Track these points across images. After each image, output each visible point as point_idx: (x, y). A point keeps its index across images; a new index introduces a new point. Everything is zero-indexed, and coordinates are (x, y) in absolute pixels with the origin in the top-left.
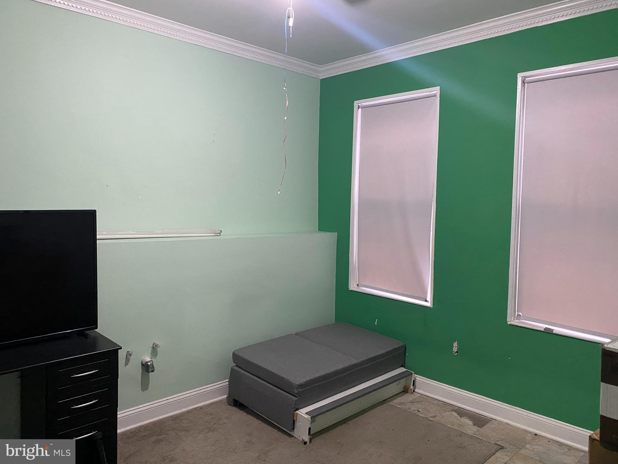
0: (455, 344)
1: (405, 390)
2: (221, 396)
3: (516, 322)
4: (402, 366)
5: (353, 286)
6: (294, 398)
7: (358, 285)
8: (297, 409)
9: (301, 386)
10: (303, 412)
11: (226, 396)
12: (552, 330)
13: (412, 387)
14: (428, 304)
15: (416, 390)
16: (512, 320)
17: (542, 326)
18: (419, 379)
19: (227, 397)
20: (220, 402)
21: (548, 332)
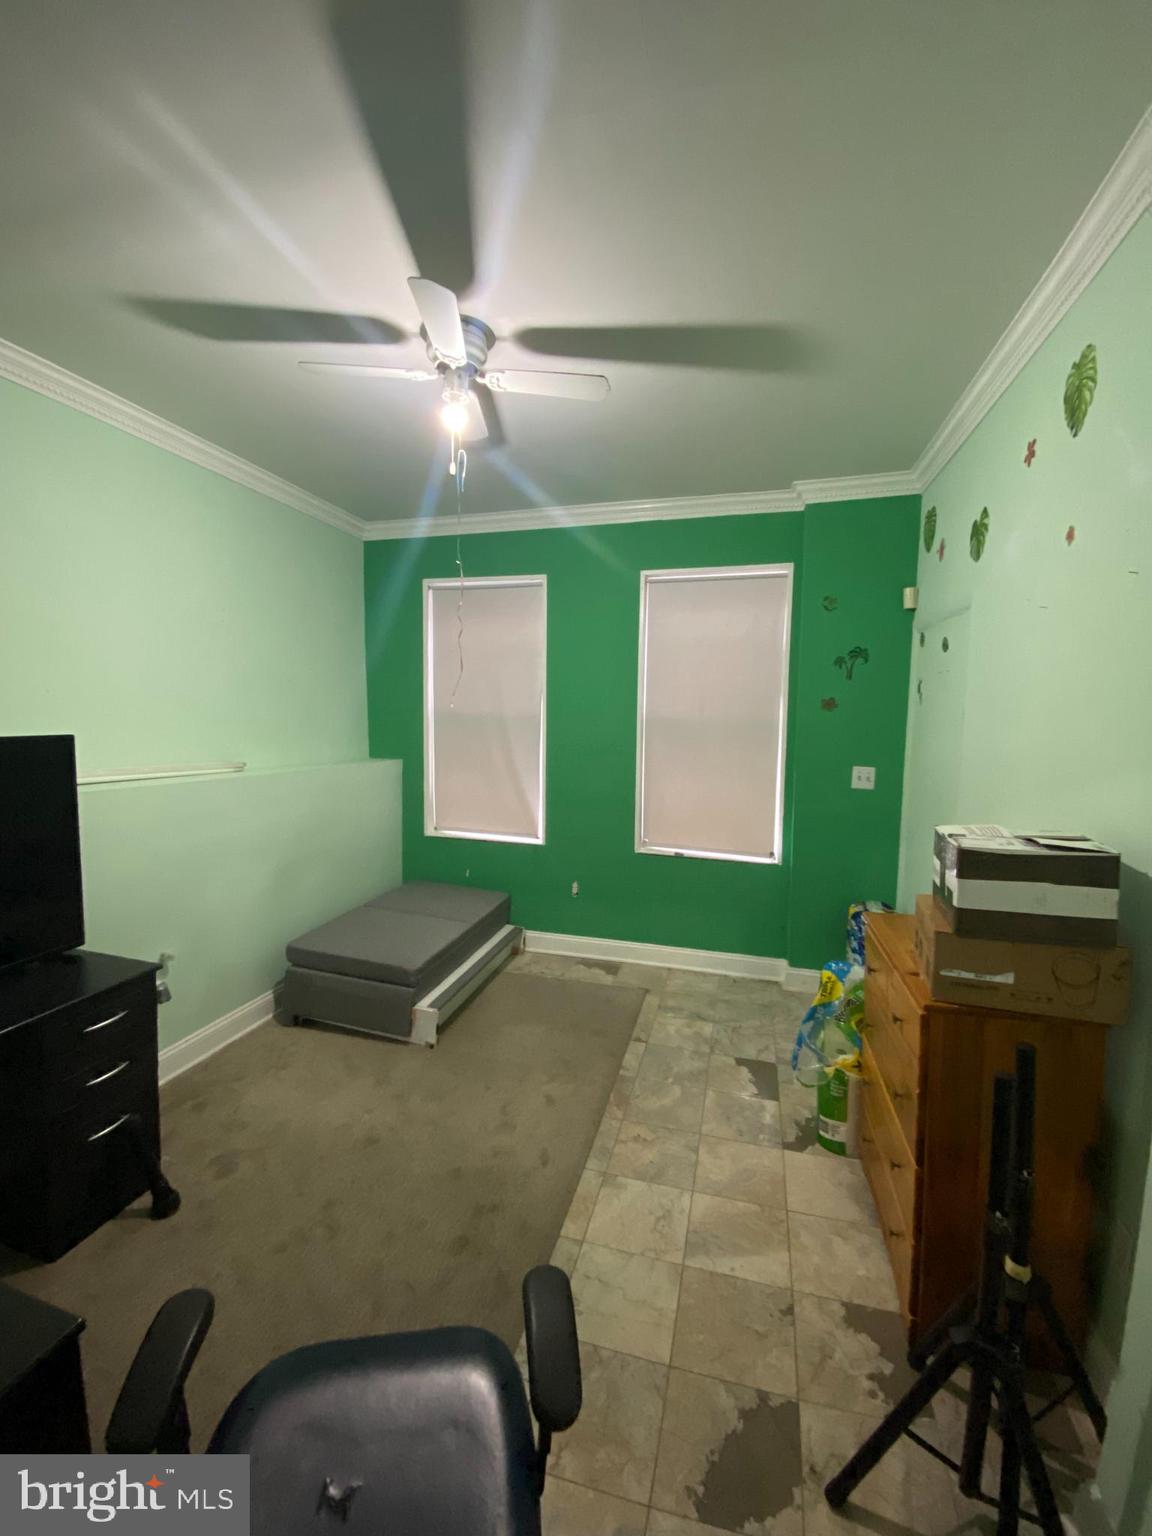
0: (575, 885)
1: (515, 952)
2: (260, 1019)
3: (643, 850)
4: (508, 923)
5: (430, 831)
6: (411, 990)
7: (436, 829)
8: (415, 1004)
9: (420, 971)
10: (424, 1004)
11: (270, 1016)
12: (682, 855)
13: (522, 946)
14: (540, 841)
15: (527, 949)
16: (639, 849)
17: (671, 851)
18: (529, 934)
19: (274, 1017)
20: (267, 1025)
21: (679, 856)
